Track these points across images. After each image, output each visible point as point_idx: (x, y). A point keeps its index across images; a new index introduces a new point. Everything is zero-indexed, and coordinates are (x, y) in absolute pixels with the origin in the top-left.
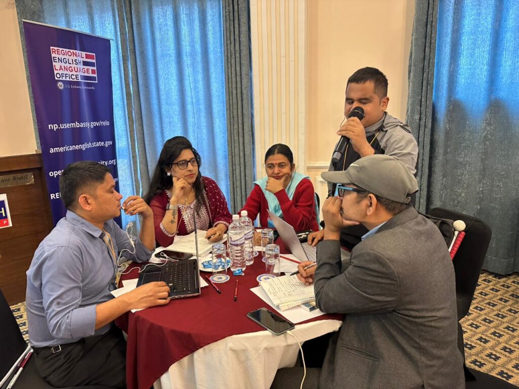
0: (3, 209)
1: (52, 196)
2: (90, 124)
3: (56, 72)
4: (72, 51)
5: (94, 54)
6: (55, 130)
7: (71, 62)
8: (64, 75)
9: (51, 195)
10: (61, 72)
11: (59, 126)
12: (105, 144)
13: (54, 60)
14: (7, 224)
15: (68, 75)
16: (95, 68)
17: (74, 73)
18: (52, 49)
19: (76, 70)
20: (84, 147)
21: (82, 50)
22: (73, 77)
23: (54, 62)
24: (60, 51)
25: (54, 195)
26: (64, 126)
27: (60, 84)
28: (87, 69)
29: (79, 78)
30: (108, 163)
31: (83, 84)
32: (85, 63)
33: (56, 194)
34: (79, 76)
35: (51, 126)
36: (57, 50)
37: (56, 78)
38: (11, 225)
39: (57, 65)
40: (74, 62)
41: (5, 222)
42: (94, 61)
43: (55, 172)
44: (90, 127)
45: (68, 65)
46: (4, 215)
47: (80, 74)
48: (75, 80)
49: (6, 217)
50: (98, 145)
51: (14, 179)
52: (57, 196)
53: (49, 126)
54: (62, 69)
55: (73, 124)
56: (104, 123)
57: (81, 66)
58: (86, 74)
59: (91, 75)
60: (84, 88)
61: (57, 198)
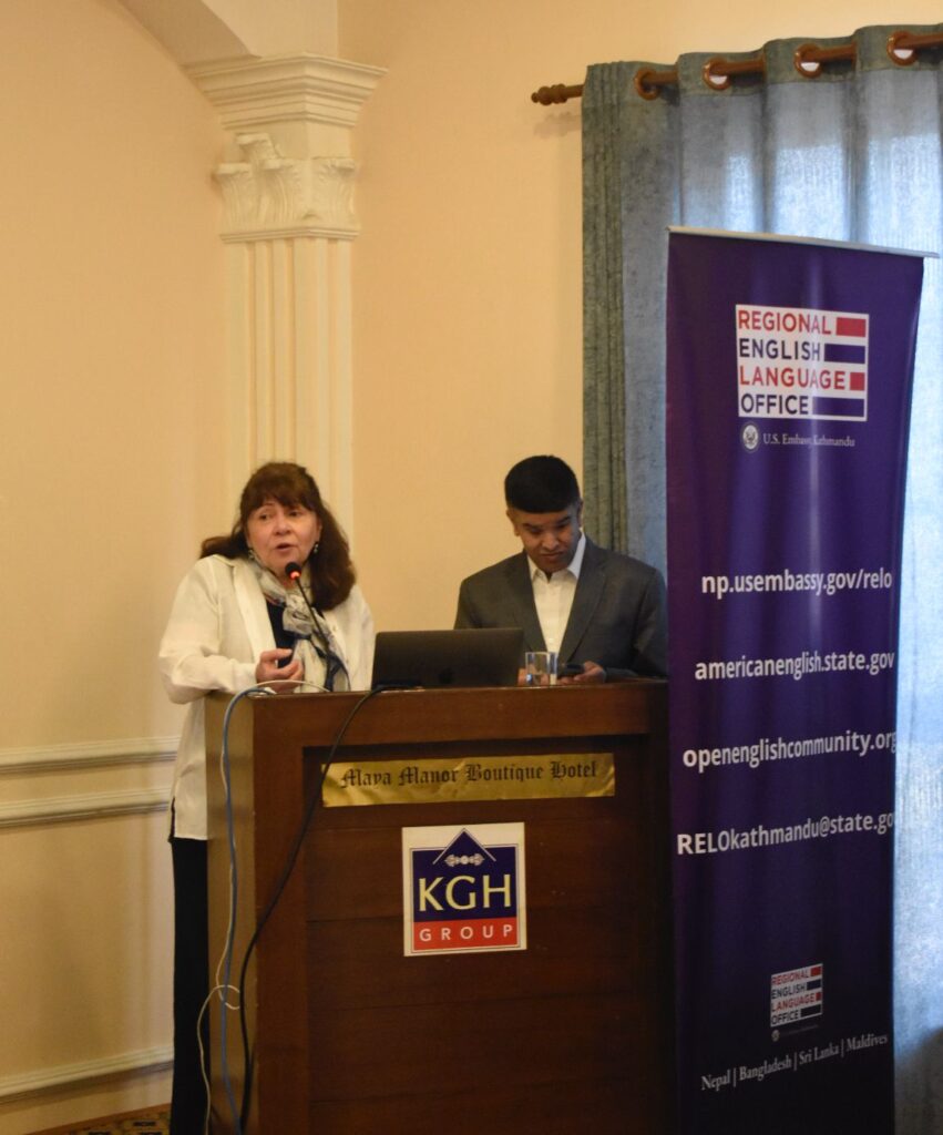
0: (507, 878)
1: (683, 843)
2: (825, 582)
3: (742, 390)
4: (796, 312)
5: (865, 317)
6: (720, 597)
7: (790, 351)
8: (764, 400)
9: (680, 837)
10: (755, 390)
11: (732, 584)
12: (868, 661)
13: (743, 348)
14: (513, 938)
15: (776, 401)
16: (862, 368)
17: (797, 390)
18: (741, 312)
19: (803, 381)
20: (798, 666)
21: (828, 304)
22: (794, 405)
23: (743, 355)
24: (760, 317)
25: (688, 838)
26: (747, 586)
27: (750, 431)
28: (837, 373)
29: (810, 408)
30: (872, 742)
31: (814, 428)
32: (834, 353)
33: (698, 836)
34: (810, 402)
35: (709, 583)
36: (755, 313)
37: (742, 414)
38: (522, 944)
39: (747, 365)
40: (801, 353)
41: (507, 929)
42: (863, 341)
43: (701, 753)
44: (824, 591)
45: (780, 363)
46: (507, 903)
47: (815, 392)
48: (797, 416)
49: (512, 912)
50: (842, 667)
51: (555, 771)
52: (699, 843)
53: (705, 580)
54: (760, 379)
55: (774, 578)
56: (874, 577)
57: (817, 365)
58: (832, 393)
59: (848, 393)
60: (815, 442)
61: (699, 851)
